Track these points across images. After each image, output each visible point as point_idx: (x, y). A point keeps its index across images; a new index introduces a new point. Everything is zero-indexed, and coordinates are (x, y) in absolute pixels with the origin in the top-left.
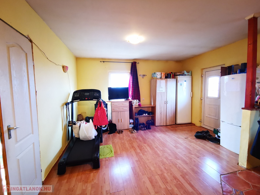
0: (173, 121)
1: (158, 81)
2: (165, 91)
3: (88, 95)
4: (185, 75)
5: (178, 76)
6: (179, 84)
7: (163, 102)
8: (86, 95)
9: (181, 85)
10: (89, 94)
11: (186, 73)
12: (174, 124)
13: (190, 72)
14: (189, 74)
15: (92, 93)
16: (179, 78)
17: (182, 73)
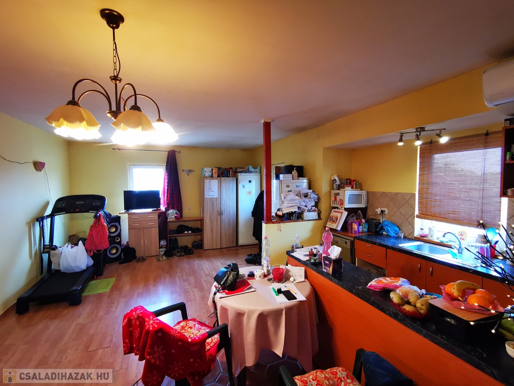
0: (233, 241)
1: (207, 182)
2: (217, 197)
3: (81, 204)
4: (251, 172)
5: (239, 174)
6: (240, 186)
7: (215, 213)
8: (78, 204)
9: (244, 187)
10: (83, 202)
11: (251, 169)
12: (235, 245)
13: (259, 168)
14: (255, 170)
15: (90, 200)
16: (241, 176)
17: (245, 170)
